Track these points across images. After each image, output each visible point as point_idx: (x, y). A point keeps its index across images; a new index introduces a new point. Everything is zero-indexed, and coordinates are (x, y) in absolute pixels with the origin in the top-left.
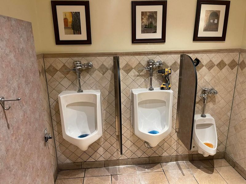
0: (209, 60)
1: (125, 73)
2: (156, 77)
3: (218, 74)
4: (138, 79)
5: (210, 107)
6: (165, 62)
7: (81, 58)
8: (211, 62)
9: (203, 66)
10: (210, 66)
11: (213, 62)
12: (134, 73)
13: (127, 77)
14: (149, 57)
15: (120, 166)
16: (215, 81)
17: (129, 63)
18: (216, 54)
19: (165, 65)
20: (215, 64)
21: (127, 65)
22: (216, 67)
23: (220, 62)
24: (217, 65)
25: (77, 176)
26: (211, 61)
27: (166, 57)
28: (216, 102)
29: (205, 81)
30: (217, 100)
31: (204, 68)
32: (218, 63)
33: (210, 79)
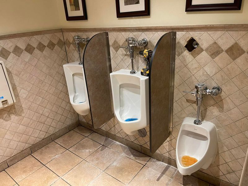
0: (211, 42)
1: (114, 51)
2: (142, 59)
3: (229, 66)
4: (126, 59)
5: (214, 114)
6: (151, 41)
7: (82, 33)
8: (215, 46)
9: (202, 50)
10: (215, 51)
11: (220, 45)
12: (122, 51)
13: (117, 55)
14: (135, 34)
15: (117, 142)
16: (222, 76)
17: (117, 40)
18: (223, 32)
19: (151, 46)
20: (224, 49)
21: (115, 42)
22: (224, 54)
23: (233, 46)
24: (227, 51)
25: (84, 134)
26: (215, 43)
27: (152, 35)
28: (224, 108)
29: (205, 73)
30: (225, 106)
31: (204, 53)
32: (228, 47)
33: (214, 72)
